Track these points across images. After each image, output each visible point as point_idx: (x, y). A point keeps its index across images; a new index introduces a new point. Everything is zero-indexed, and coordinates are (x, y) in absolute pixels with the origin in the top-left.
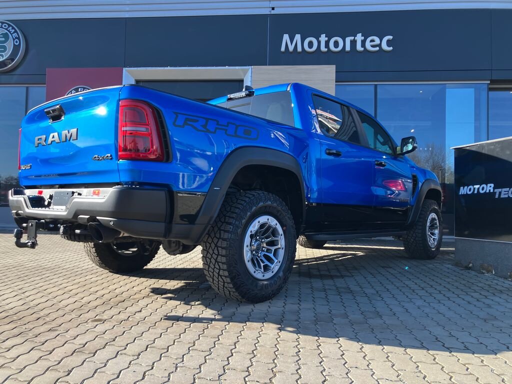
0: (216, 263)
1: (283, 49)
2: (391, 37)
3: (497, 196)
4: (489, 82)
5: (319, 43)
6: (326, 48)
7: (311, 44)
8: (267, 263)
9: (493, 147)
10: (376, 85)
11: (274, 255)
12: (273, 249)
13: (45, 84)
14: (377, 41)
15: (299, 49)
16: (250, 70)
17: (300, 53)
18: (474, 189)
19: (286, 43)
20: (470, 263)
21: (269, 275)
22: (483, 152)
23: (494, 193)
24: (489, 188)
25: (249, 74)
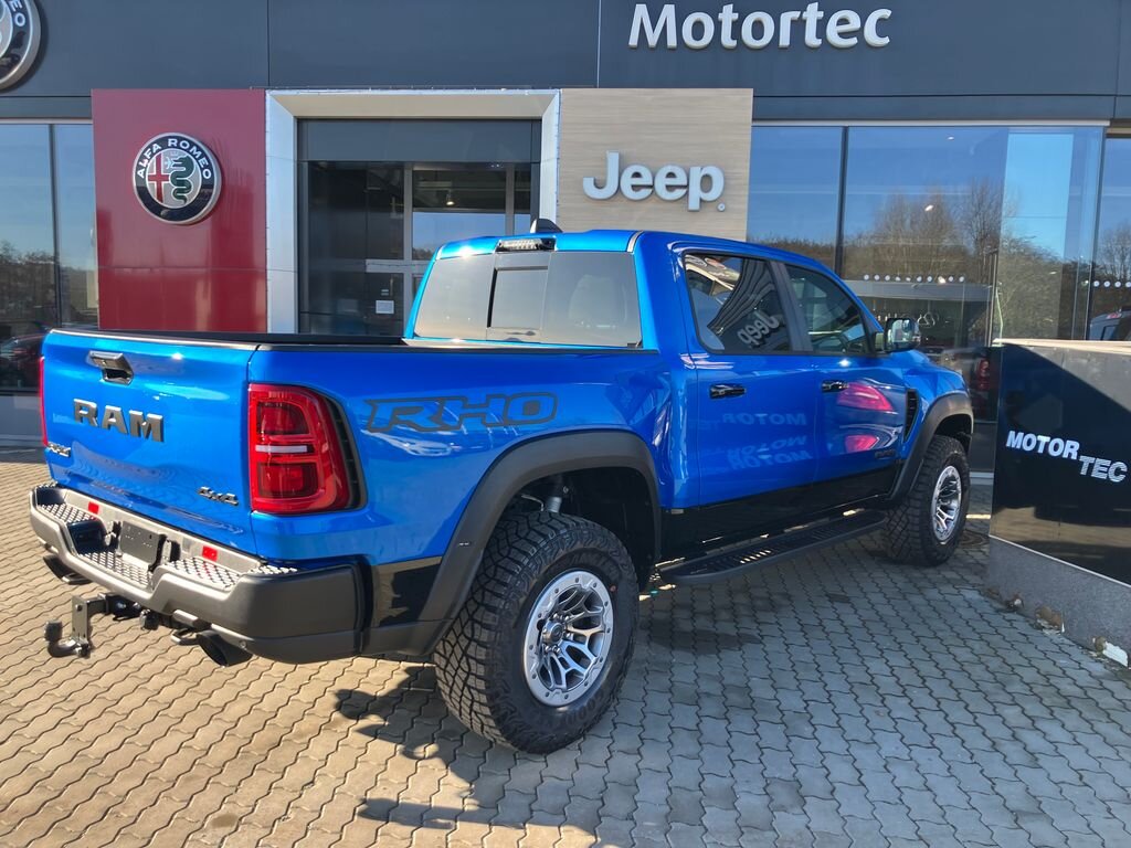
0: (464, 658)
1: (633, 40)
2: (886, 13)
3: (1084, 472)
4: (1107, 124)
5: (718, 25)
6: (733, 38)
7: (698, 30)
8: (574, 666)
9: (1085, 361)
10: (846, 129)
11: (590, 647)
12: (588, 633)
13: (89, 118)
14: (854, 21)
15: (672, 41)
16: (557, 96)
17: (673, 49)
18: (1038, 442)
19: (642, 25)
20: (1016, 597)
21: (577, 692)
22: (1064, 367)
23: (1079, 464)
24: (1070, 449)
25: (554, 106)
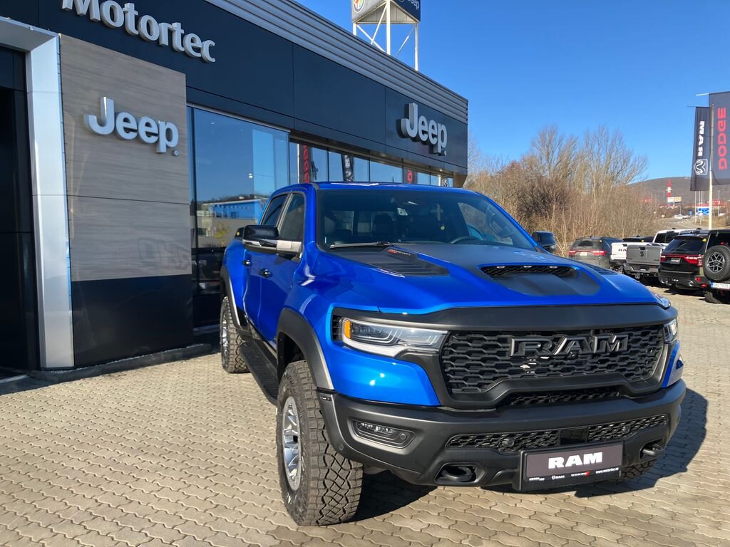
1: (69, 6)
2: (214, 44)
4: (290, 131)
6: (136, 28)
10: (193, 109)
14: (198, 43)
15: (96, 15)
16: (55, 38)
17: (96, 22)
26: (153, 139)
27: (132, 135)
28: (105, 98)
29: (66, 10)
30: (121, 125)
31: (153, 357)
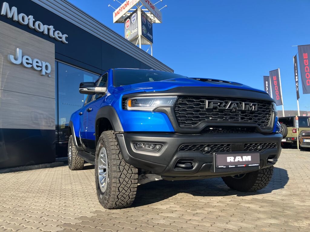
1: (4, 13)
6: (33, 26)
15: (16, 19)
26: (39, 69)
27: (30, 66)
28: (18, 49)
29: (3, 15)
30: (25, 61)
31: (36, 166)
